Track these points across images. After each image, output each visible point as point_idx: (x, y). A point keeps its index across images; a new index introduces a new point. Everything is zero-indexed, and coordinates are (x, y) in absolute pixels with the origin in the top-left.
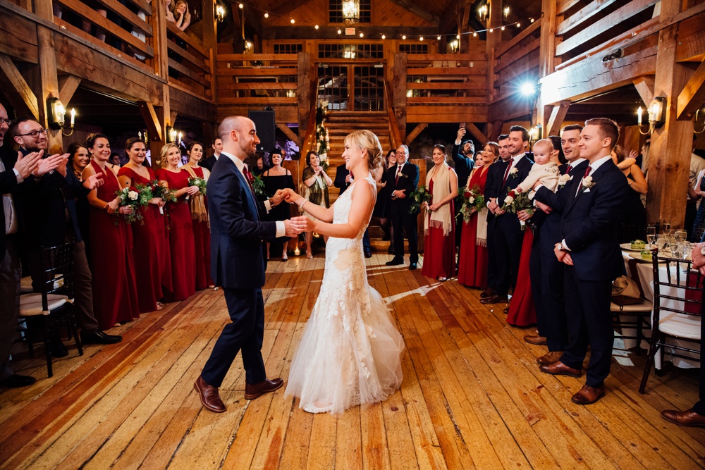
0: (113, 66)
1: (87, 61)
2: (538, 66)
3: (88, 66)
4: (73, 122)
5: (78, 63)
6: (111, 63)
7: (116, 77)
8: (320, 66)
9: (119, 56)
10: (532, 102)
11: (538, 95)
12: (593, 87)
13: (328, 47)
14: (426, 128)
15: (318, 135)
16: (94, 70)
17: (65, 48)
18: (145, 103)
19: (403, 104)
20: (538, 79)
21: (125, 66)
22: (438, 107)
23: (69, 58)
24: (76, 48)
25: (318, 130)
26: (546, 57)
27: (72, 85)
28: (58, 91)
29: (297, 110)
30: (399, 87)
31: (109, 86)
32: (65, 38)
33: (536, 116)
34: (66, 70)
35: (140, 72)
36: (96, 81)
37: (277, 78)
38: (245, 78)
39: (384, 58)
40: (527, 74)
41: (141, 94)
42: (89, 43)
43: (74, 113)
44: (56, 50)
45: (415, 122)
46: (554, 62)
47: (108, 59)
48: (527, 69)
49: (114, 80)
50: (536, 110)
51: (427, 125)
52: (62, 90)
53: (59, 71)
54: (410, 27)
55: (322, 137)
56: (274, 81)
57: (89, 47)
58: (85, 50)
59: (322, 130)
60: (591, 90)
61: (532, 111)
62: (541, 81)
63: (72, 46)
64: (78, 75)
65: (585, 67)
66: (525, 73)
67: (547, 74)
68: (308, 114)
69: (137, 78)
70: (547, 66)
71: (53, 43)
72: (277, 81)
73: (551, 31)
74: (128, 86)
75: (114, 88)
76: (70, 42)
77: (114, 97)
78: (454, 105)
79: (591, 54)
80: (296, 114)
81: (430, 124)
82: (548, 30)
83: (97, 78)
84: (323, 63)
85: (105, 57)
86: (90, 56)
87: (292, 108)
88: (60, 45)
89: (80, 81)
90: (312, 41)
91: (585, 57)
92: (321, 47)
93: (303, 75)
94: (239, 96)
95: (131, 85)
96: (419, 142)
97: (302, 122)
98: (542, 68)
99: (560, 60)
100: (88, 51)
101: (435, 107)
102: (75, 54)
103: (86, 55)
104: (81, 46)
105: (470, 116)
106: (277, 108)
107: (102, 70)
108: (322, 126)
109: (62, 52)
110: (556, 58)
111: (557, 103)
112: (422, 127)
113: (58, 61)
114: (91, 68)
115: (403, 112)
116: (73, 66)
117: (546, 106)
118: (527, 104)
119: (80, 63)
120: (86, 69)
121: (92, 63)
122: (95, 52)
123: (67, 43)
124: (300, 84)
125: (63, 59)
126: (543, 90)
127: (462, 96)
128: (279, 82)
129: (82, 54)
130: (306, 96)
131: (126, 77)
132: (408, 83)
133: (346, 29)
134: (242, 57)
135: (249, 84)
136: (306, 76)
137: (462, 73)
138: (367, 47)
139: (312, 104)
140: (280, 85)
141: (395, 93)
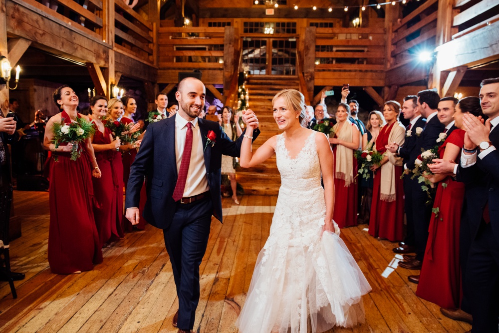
0: (62, 32)
1: (37, 26)
2: (435, 36)
3: (38, 30)
4: (17, 77)
5: (28, 27)
6: (61, 29)
7: (65, 41)
8: (244, 39)
9: (69, 23)
10: (428, 69)
11: (433, 63)
12: (494, 51)
13: (251, 24)
15: (239, 94)
16: (44, 34)
17: (17, 14)
18: (92, 64)
19: (312, 70)
20: (435, 47)
21: (74, 33)
22: (341, 73)
23: (20, 23)
24: (27, 15)
25: (240, 90)
26: (443, 27)
27: (22, 47)
28: (7, 51)
29: (222, 74)
30: (309, 56)
31: (58, 48)
32: (17, 6)
33: (432, 80)
34: (17, 33)
35: (88, 38)
36: (45, 44)
37: (207, 47)
38: (181, 46)
39: (297, 33)
40: (425, 43)
41: (88, 56)
42: (39, 11)
43: (19, 70)
44: (7, 15)
45: (322, 85)
46: (451, 32)
47: (58, 25)
48: (425, 39)
49: (63, 44)
50: (432, 75)
51: (331, 88)
52: (12, 50)
53: (8, 34)
55: (242, 96)
56: (204, 49)
57: (40, 15)
58: (35, 17)
59: (243, 90)
60: (492, 55)
61: (428, 76)
62: (438, 49)
63: (23, 13)
64: (28, 38)
65: (485, 34)
66: (423, 42)
67: (444, 42)
68: (232, 77)
69: (85, 43)
70: (444, 36)
71: (4, 9)
72: (207, 50)
73: (449, 4)
74: (76, 49)
75: (62, 50)
76: (22, 9)
77: (67, 59)
78: (355, 71)
79: (492, 22)
80: (222, 77)
82: (446, 4)
83: (47, 41)
84: (247, 37)
85: (54, 24)
86: (41, 22)
87: (219, 72)
88: (11, 12)
89: (30, 43)
90: (239, 20)
91: (486, 25)
92: (245, 24)
93: (228, 45)
94: (177, 61)
95: (79, 48)
97: (227, 83)
98: (439, 37)
99: (457, 30)
100: (39, 18)
101: (339, 73)
102: (26, 19)
103: (37, 21)
104: (33, 13)
105: (369, 81)
107: (52, 35)
108: (244, 87)
109: (13, 17)
110: (453, 29)
111: (454, 69)
113: (8, 25)
114: (41, 32)
115: (312, 76)
116: (23, 29)
117: (442, 72)
118: (424, 70)
119: (31, 27)
120: (36, 33)
121: (42, 27)
122: (46, 19)
123: (18, 10)
124: (225, 51)
125: (13, 23)
126: (438, 57)
127: (363, 63)
128: (209, 50)
129: (32, 20)
130: (230, 62)
131: (74, 41)
132: (317, 53)
133: (267, 10)
134: (179, 30)
135: (184, 52)
136: (231, 46)
137: (363, 44)
138: (283, 24)
139: (236, 69)
140: (210, 53)
141: (305, 61)
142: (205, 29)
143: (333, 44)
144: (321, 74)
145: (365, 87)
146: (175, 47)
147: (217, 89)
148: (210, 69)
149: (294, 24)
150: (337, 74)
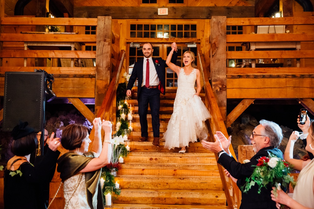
8: (131, 45)
13: (140, 27)
14: (251, 106)
15: (118, 113)
19: (222, 76)
22: (266, 79)
25: (120, 107)
29: (94, 83)
30: (218, 56)
37: (73, 46)
38: (35, 45)
39: (198, 38)
45: (238, 97)
51: (252, 102)
54: (225, 7)
55: (123, 116)
56: (69, 48)
59: (125, 107)
68: (106, 87)
72: (73, 49)
78: (286, 76)
80: (93, 87)
81: (257, 101)
84: (134, 43)
87: (89, 80)
90: (124, 22)
92: (133, 27)
93: (102, 42)
94: (27, 66)
96: (241, 123)
97: (100, 96)
101: (262, 79)
105: (307, 90)
106: (71, 79)
108: (126, 102)
112: (247, 104)
115: (223, 85)
124: (98, 52)
127: (295, 66)
128: (75, 49)
130: (105, 66)
132: (229, 52)
133: (159, 9)
134: (32, 22)
135: (38, 51)
136: (107, 43)
137: (294, 40)
138: (180, 27)
139: (113, 76)
140: (77, 54)
141: (212, 65)
142: (69, 21)
143: (250, 41)
144: (237, 81)
145: (302, 99)
146: (25, 45)
147: (88, 106)
148: (75, 76)
149: (194, 27)
150: (259, 80)
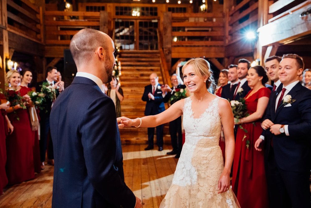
8: (116, 21)
19: (169, 46)
22: (192, 48)
30: (167, 35)
38: (65, 27)
39: (158, 16)
45: (177, 57)
78: (202, 46)
84: (118, 19)
90: (111, 5)
92: (117, 8)
93: (103, 26)
94: (61, 40)
105: (213, 54)
115: (169, 51)
127: (208, 40)
132: (173, 33)
134: (62, 13)
135: (67, 31)
136: (106, 27)
138: (147, 9)
141: (164, 39)
143: (184, 26)
145: (210, 58)
146: (59, 28)
149: (156, 9)
150: (188, 49)
